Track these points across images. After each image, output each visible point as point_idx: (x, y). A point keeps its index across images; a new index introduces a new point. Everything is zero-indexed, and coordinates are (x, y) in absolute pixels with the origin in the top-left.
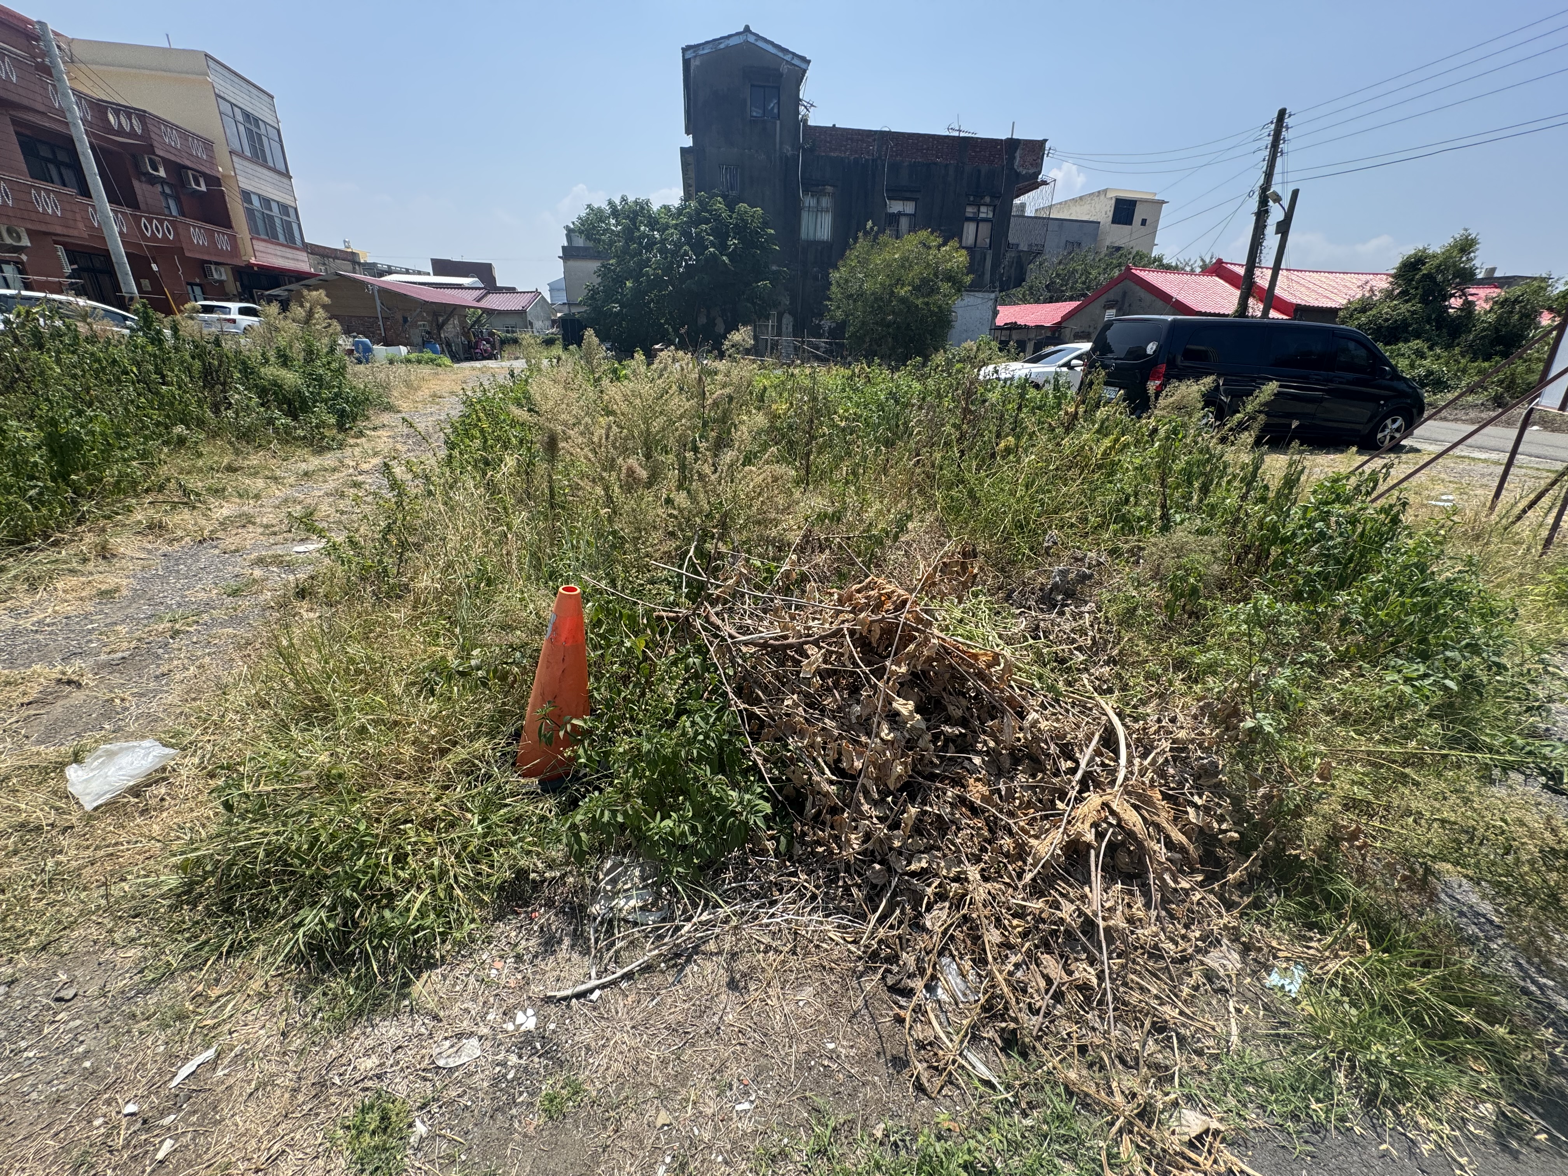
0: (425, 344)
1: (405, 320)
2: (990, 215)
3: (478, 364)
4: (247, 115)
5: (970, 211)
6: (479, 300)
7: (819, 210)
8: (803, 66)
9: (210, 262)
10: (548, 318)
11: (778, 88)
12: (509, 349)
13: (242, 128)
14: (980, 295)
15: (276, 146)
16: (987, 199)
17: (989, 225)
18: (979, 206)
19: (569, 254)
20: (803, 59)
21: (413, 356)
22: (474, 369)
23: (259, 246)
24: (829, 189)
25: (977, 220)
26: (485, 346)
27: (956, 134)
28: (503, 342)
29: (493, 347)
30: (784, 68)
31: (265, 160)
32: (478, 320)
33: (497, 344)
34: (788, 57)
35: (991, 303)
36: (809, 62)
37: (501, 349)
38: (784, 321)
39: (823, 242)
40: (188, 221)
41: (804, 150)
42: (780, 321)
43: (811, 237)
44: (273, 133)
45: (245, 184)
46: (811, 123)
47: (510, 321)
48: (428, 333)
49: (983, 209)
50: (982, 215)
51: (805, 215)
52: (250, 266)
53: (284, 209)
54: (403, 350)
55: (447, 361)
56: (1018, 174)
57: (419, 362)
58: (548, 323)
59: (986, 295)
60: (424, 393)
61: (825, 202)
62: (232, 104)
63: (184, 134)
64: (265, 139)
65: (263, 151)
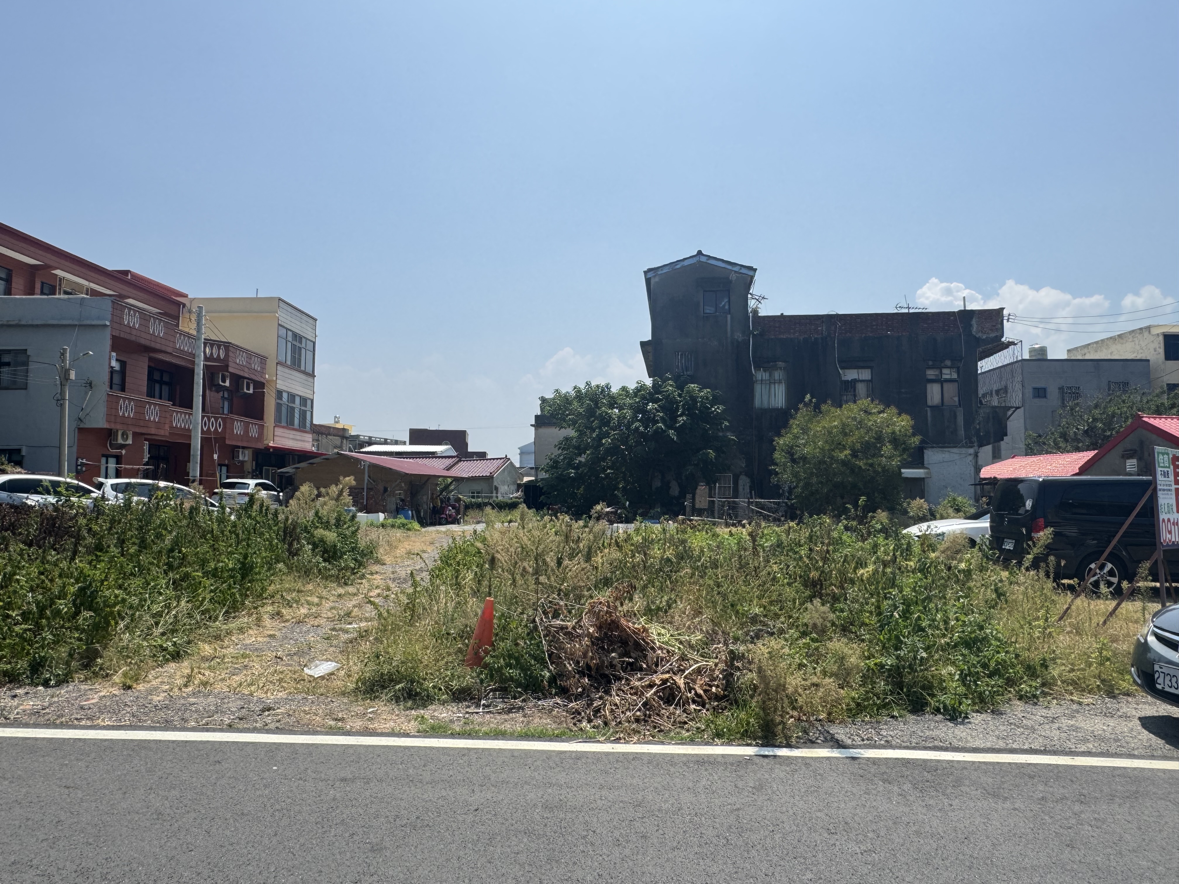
0: (397, 511)
1: (386, 490)
2: (955, 376)
3: (443, 528)
4: (295, 335)
5: (931, 373)
6: (448, 469)
7: (772, 382)
8: (751, 273)
9: (238, 447)
10: (514, 482)
11: (729, 291)
12: (471, 513)
13: (289, 345)
14: (955, 450)
15: (310, 355)
16: (948, 363)
17: (956, 384)
18: (940, 369)
19: (540, 422)
20: (751, 268)
21: (390, 521)
22: (438, 532)
23: (279, 431)
24: (781, 364)
25: (941, 382)
26: (450, 511)
27: (906, 311)
28: (468, 507)
29: (458, 513)
30: (733, 277)
31: (300, 366)
32: (447, 487)
33: (462, 509)
34: (736, 269)
35: (970, 458)
36: (755, 270)
37: (465, 514)
38: (741, 482)
39: (777, 410)
40: (235, 417)
41: (754, 335)
42: (736, 483)
43: (765, 405)
44: (310, 346)
45: (281, 385)
46: (762, 313)
47: (476, 487)
48: (402, 500)
49: (945, 371)
50: (944, 377)
51: (758, 388)
52: (268, 448)
53: (304, 401)
54: (381, 516)
55: (416, 525)
56: (978, 340)
57: (393, 526)
58: (513, 487)
59: (964, 450)
60: (401, 551)
61: (778, 375)
62: (287, 329)
63: (250, 354)
64: (303, 351)
65: (300, 360)
